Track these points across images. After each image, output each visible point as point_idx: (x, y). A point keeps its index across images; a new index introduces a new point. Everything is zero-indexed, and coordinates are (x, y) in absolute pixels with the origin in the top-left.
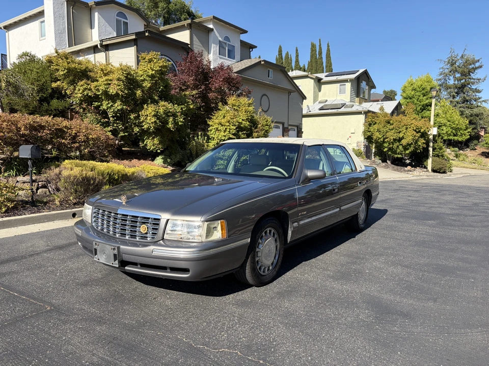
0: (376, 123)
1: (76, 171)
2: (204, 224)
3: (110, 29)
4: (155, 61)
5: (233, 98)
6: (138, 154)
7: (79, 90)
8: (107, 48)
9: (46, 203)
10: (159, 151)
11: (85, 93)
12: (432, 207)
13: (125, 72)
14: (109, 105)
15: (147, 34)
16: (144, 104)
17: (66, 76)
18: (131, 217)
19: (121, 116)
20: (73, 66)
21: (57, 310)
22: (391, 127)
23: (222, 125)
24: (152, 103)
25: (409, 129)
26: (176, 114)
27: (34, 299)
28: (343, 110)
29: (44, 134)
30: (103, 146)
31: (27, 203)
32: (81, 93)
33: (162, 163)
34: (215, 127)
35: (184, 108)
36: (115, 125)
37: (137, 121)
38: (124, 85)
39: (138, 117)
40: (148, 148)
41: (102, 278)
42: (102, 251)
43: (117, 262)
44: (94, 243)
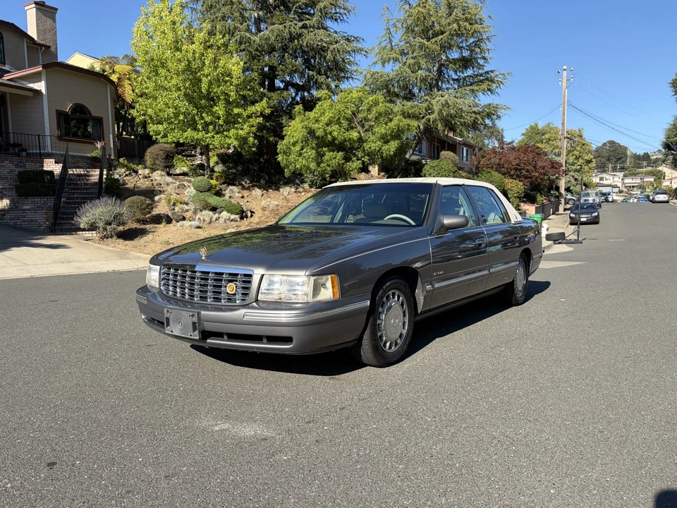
2: (309, 280)
18: (214, 275)
42: (177, 320)
43: (197, 332)
44: (165, 311)
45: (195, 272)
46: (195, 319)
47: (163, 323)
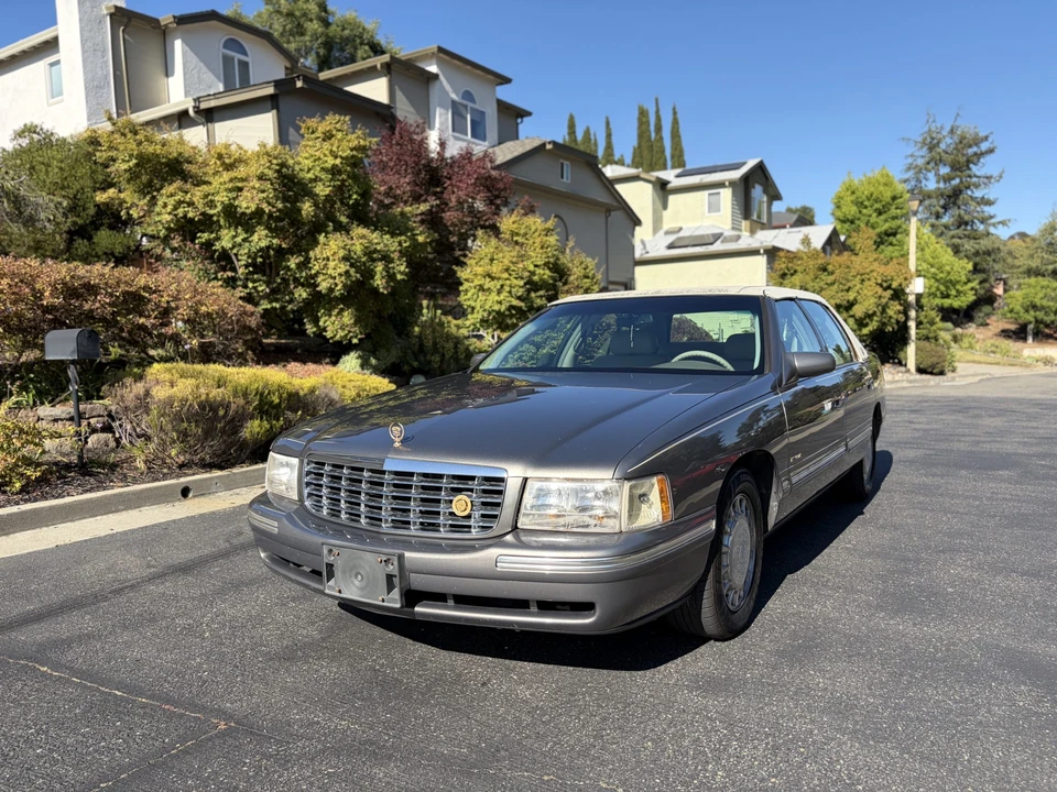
0: (796, 271)
1: (184, 388)
2: (621, 487)
3: (208, 77)
4: (339, 135)
5: (514, 218)
6: (299, 351)
7: (165, 205)
8: (209, 116)
9: (113, 467)
10: (355, 341)
11: (180, 212)
12: (979, 442)
13: (275, 161)
14: (239, 240)
15: (299, 84)
16: (320, 233)
17: (133, 175)
18: (421, 478)
19: (267, 264)
20: (151, 149)
21: (244, 727)
22: (830, 279)
23: (493, 278)
24: (335, 230)
25: (866, 283)
26: (389, 256)
27: (175, 703)
28: (718, 247)
29: (98, 305)
30: (233, 330)
31: (68, 467)
32: (170, 213)
33: (359, 369)
34: (477, 282)
35: (405, 242)
36: (250, 285)
37: (304, 274)
38: (275, 190)
39: (304, 265)
40: (328, 334)
41: (324, 640)
42: (351, 570)
43: (396, 593)
44: (325, 552)
45: (384, 472)
46: (393, 569)
47: (319, 574)
